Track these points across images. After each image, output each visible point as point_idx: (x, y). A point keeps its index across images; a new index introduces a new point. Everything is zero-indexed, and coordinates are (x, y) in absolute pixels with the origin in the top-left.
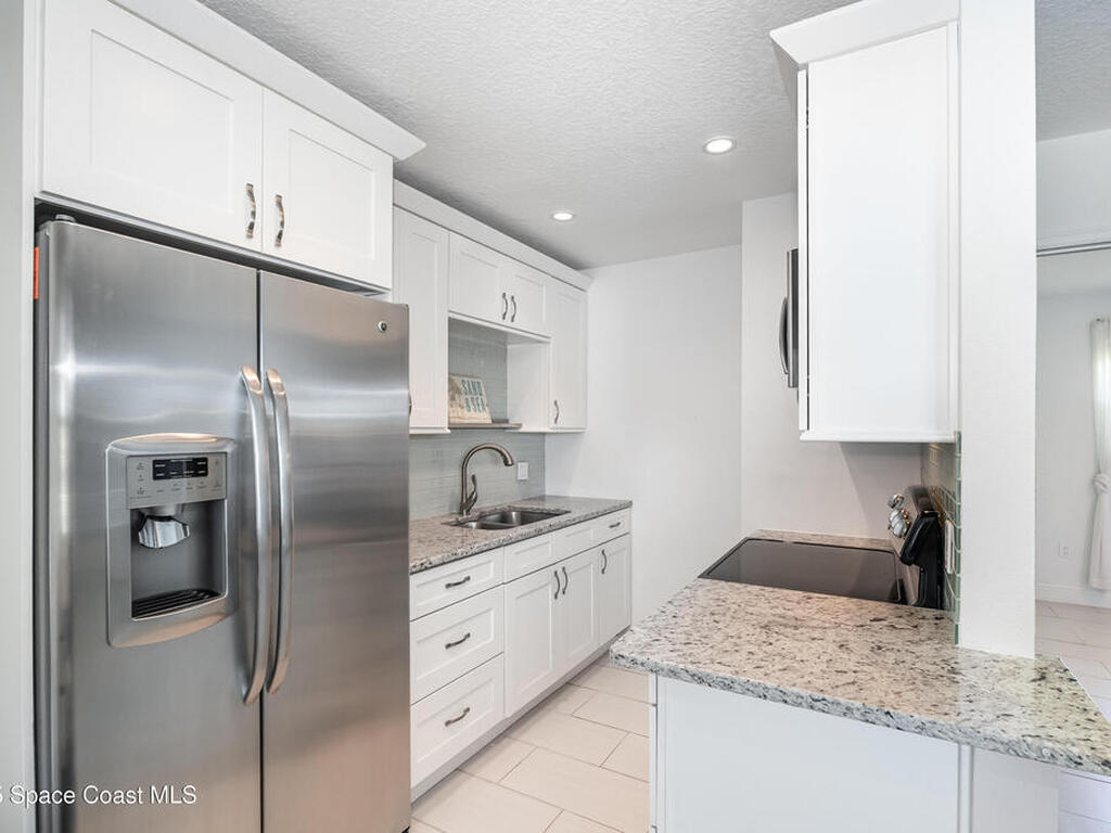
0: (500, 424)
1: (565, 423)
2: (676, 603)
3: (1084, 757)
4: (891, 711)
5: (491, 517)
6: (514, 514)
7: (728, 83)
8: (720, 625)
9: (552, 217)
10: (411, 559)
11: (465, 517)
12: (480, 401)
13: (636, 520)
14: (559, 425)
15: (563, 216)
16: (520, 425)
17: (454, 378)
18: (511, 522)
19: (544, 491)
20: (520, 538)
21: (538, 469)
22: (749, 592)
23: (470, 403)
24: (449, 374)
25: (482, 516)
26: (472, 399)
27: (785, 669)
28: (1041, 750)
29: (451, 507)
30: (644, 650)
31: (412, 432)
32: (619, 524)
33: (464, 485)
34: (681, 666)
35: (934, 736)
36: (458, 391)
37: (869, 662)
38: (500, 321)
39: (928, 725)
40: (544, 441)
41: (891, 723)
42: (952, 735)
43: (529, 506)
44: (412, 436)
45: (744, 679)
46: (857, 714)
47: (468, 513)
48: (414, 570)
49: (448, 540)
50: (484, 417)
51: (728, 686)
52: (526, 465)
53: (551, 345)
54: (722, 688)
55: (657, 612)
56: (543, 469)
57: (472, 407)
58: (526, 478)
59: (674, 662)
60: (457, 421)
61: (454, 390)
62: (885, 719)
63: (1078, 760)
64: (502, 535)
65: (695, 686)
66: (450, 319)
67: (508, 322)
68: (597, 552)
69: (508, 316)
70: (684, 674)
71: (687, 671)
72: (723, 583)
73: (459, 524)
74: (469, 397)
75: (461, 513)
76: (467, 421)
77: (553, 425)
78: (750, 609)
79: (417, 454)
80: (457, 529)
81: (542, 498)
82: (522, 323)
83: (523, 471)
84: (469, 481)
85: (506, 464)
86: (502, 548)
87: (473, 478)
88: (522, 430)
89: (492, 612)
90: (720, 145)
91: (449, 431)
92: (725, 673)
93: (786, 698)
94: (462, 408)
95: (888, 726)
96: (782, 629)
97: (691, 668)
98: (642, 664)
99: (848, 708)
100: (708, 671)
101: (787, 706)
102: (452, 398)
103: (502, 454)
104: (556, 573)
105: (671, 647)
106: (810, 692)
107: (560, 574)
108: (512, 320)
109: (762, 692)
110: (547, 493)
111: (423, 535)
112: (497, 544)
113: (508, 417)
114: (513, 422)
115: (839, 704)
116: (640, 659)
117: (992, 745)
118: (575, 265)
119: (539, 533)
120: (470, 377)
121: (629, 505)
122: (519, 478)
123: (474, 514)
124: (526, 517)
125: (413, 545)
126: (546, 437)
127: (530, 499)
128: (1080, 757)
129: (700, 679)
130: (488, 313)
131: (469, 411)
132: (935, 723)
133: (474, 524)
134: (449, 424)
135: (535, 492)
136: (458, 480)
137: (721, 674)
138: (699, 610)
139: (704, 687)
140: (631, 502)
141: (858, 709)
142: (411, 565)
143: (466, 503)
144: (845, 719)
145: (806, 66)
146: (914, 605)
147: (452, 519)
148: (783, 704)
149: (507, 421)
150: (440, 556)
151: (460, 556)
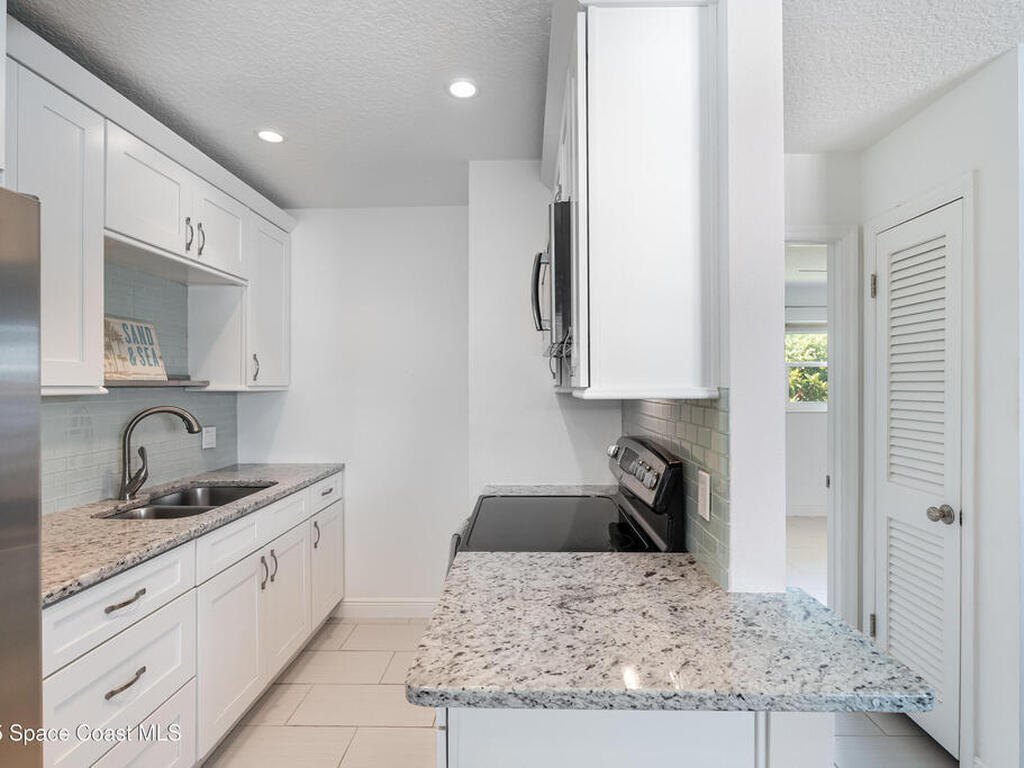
0: (179, 381)
1: (265, 381)
2: (455, 591)
3: (905, 701)
4: (743, 692)
5: (167, 498)
6: (199, 491)
7: (488, 15)
8: (518, 613)
9: (256, 133)
10: (44, 581)
11: (128, 502)
12: (149, 352)
13: (350, 485)
14: (257, 383)
15: (271, 136)
16: (207, 383)
17: (110, 320)
18: (196, 502)
19: (236, 459)
20: (218, 525)
21: (229, 434)
22: (520, 561)
23: (135, 354)
24: (106, 315)
25: (154, 500)
26: (138, 348)
27: (616, 662)
28: (871, 701)
29: (104, 491)
30: (453, 675)
31: (44, 392)
32: (331, 490)
33: (126, 460)
34: (508, 689)
35: (783, 710)
36: (118, 338)
37: (678, 629)
38: (182, 251)
39: (777, 699)
40: (235, 402)
41: (743, 705)
42: (797, 705)
43: (221, 479)
44: (43, 397)
45: (585, 689)
46: (710, 704)
47: (133, 496)
48: (49, 601)
49: (108, 540)
50: (156, 372)
51: (567, 702)
52: (213, 430)
53: (249, 288)
54: (560, 707)
55: (439, 610)
56: (235, 435)
57: (138, 359)
58: (214, 446)
59: (496, 684)
60: (116, 377)
61: (111, 337)
62: (737, 702)
63: (899, 703)
64: (191, 523)
65: (527, 712)
66: (107, 240)
67: (193, 253)
68: (309, 524)
69: (194, 247)
70: (512, 700)
71: (516, 695)
72: (488, 555)
73: (120, 514)
74: (134, 347)
75: (121, 498)
76: (130, 378)
77: (251, 382)
78: (534, 584)
79: (50, 424)
80: (119, 522)
81: (234, 468)
82: (212, 259)
83: (209, 437)
84: (135, 453)
85: (190, 430)
86: (193, 541)
87: (142, 451)
88: (208, 388)
89: (180, 629)
90: (463, 89)
91: (106, 391)
92: (562, 685)
93: (636, 703)
94: (124, 359)
95: (740, 710)
96: (581, 606)
97: (520, 688)
98: (456, 698)
99: (701, 700)
100: (542, 689)
101: (637, 711)
102: (108, 347)
103: (184, 419)
104: (263, 558)
105: (482, 662)
106: (660, 690)
107: (269, 560)
108: (200, 253)
109: (607, 700)
110: (240, 461)
111: (61, 539)
112: (186, 537)
113: (189, 374)
114: (196, 378)
115: (691, 697)
116: (451, 690)
117: (832, 706)
118: (280, 202)
119: (243, 514)
120: (134, 320)
121: (340, 468)
122: (204, 447)
123: (142, 496)
124: (219, 496)
125: (47, 558)
126: (239, 396)
127: (220, 470)
128: (901, 700)
129: (531, 701)
130: (165, 237)
131: (135, 364)
132: (783, 696)
133: (143, 511)
134: (106, 381)
135: (226, 462)
136: (117, 454)
137: (557, 690)
138: (485, 597)
139: (539, 710)
140: (344, 465)
141: (711, 699)
142: (44, 594)
143: (130, 484)
144: (697, 712)
145: (585, 9)
146: (666, 552)
147: (109, 508)
148: (632, 712)
149: (188, 378)
150: (97, 570)
151: (130, 564)
